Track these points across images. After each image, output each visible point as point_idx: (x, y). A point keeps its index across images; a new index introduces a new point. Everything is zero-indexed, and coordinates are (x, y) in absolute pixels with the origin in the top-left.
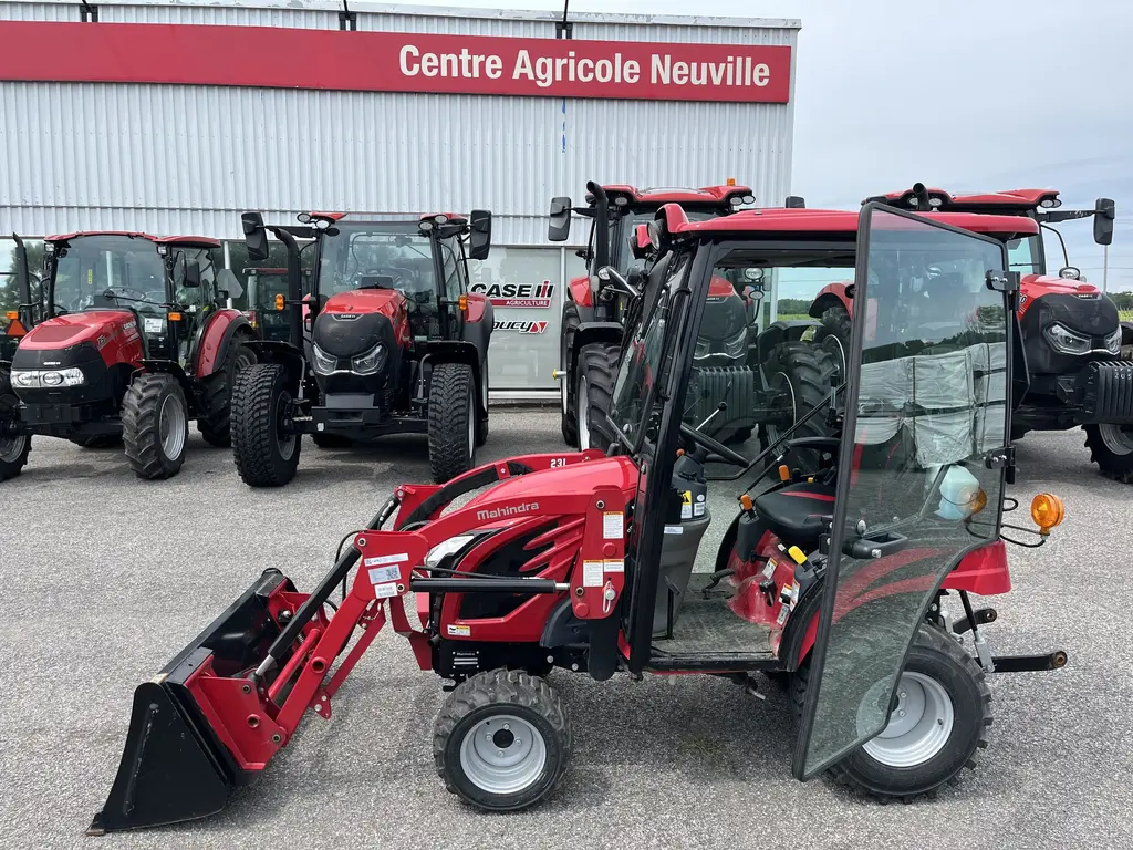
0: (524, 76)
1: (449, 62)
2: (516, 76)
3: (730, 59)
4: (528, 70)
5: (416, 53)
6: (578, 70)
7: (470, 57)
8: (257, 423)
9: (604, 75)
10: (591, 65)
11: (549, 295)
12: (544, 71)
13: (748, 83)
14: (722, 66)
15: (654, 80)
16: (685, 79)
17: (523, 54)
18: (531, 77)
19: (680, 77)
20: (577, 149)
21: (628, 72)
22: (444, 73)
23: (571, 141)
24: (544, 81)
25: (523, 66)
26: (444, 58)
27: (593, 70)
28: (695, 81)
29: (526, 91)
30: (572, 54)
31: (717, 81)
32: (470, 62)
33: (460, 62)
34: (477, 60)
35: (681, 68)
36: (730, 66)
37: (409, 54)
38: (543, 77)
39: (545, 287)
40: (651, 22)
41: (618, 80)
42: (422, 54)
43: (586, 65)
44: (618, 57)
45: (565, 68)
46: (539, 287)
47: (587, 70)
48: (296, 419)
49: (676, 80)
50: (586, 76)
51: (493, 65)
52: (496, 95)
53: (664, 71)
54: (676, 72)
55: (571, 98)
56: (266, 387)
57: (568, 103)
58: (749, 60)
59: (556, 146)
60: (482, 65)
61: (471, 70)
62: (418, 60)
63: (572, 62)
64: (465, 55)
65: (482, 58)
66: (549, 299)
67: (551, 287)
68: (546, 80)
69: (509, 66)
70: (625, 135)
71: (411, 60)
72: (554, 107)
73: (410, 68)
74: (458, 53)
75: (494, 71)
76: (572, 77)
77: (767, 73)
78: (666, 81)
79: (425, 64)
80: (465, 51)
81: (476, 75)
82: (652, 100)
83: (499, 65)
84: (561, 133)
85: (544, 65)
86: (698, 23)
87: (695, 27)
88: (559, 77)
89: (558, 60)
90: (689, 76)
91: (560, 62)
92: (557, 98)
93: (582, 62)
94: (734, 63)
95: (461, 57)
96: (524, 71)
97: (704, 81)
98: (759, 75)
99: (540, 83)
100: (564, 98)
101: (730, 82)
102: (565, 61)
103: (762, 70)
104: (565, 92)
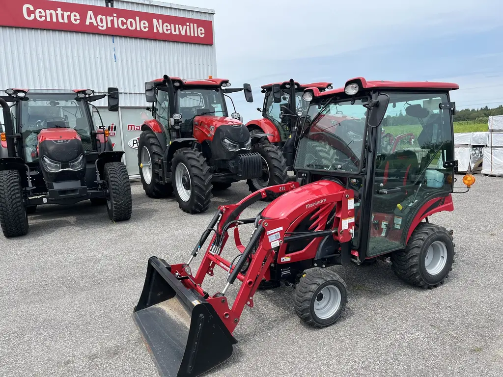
0: (91, 24)
1: (51, 14)
2: (87, 23)
3: (188, 24)
4: (93, 21)
5: (32, 8)
6: (118, 23)
7: (62, 12)
8: (14, 202)
9: (132, 26)
10: (125, 21)
11: (115, 130)
12: (102, 22)
13: (196, 35)
14: (185, 27)
15: (155, 31)
16: (169, 32)
17: (90, 13)
18: (95, 24)
19: (167, 30)
20: (122, 60)
21: (143, 26)
22: (49, 19)
23: (118, 56)
24: (102, 27)
25: (91, 18)
26: (48, 12)
27: (126, 24)
28: (173, 33)
29: (93, 31)
30: (115, 15)
31: (183, 33)
32: (63, 15)
33: (57, 15)
34: (66, 14)
35: (167, 26)
36: (188, 27)
37: (28, 9)
38: (102, 25)
39: (112, 126)
40: (151, 4)
41: (138, 29)
42: (35, 9)
43: (122, 21)
44: (137, 18)
45: (112, 21)
46: (109, 126)
47: (123, 23)
48: (30, 198)
49: (165, 31)
50: (123, 26)
51: (75, 17)
52: (77, 32)
53: (160, 27)
54: (165, 28)
55: (116, 36)
56: (15, 182)
57: (115, 38)
58: (195, 25)
59: (111, 59)
60: (69, 17)
61: (63, 19)
62: (34, 12)
63: (115, 19)
64: (59, 11)
65: (69, 13)
66: (115, 132)
67: (115, 126)
68: (103, 27)
69: (83, 18)
70: (144, 55)
71: (29, 12)
72: (109, 40)
73: (29, 16)
74: (56, 10)
75: (76, 20)
76: (116, 26)
77: (203, 32)
78: (161, 31)
79: (37, 14)
80: (59, 9)
81: (66, 21)
82: (155, 40)
83: (78, 17)
84: (113, 53)
85: (101, 20)
86: (172, 7)
87: (171, 8)
88: (109, 25)
89: (108, 17)
90: (171, 30)
91: (109, 19)
92: (109, 35)
93: (120, 19)
94: (190, 26)
95: (57, 12)
96: (91, 21)
97: (177, 33)
98: (200, 32)
99: (100, 27)
100: (113, 36)
101: (188, 34)
102: (112, 18)
103: (201, 30)
104: (113, 33)
